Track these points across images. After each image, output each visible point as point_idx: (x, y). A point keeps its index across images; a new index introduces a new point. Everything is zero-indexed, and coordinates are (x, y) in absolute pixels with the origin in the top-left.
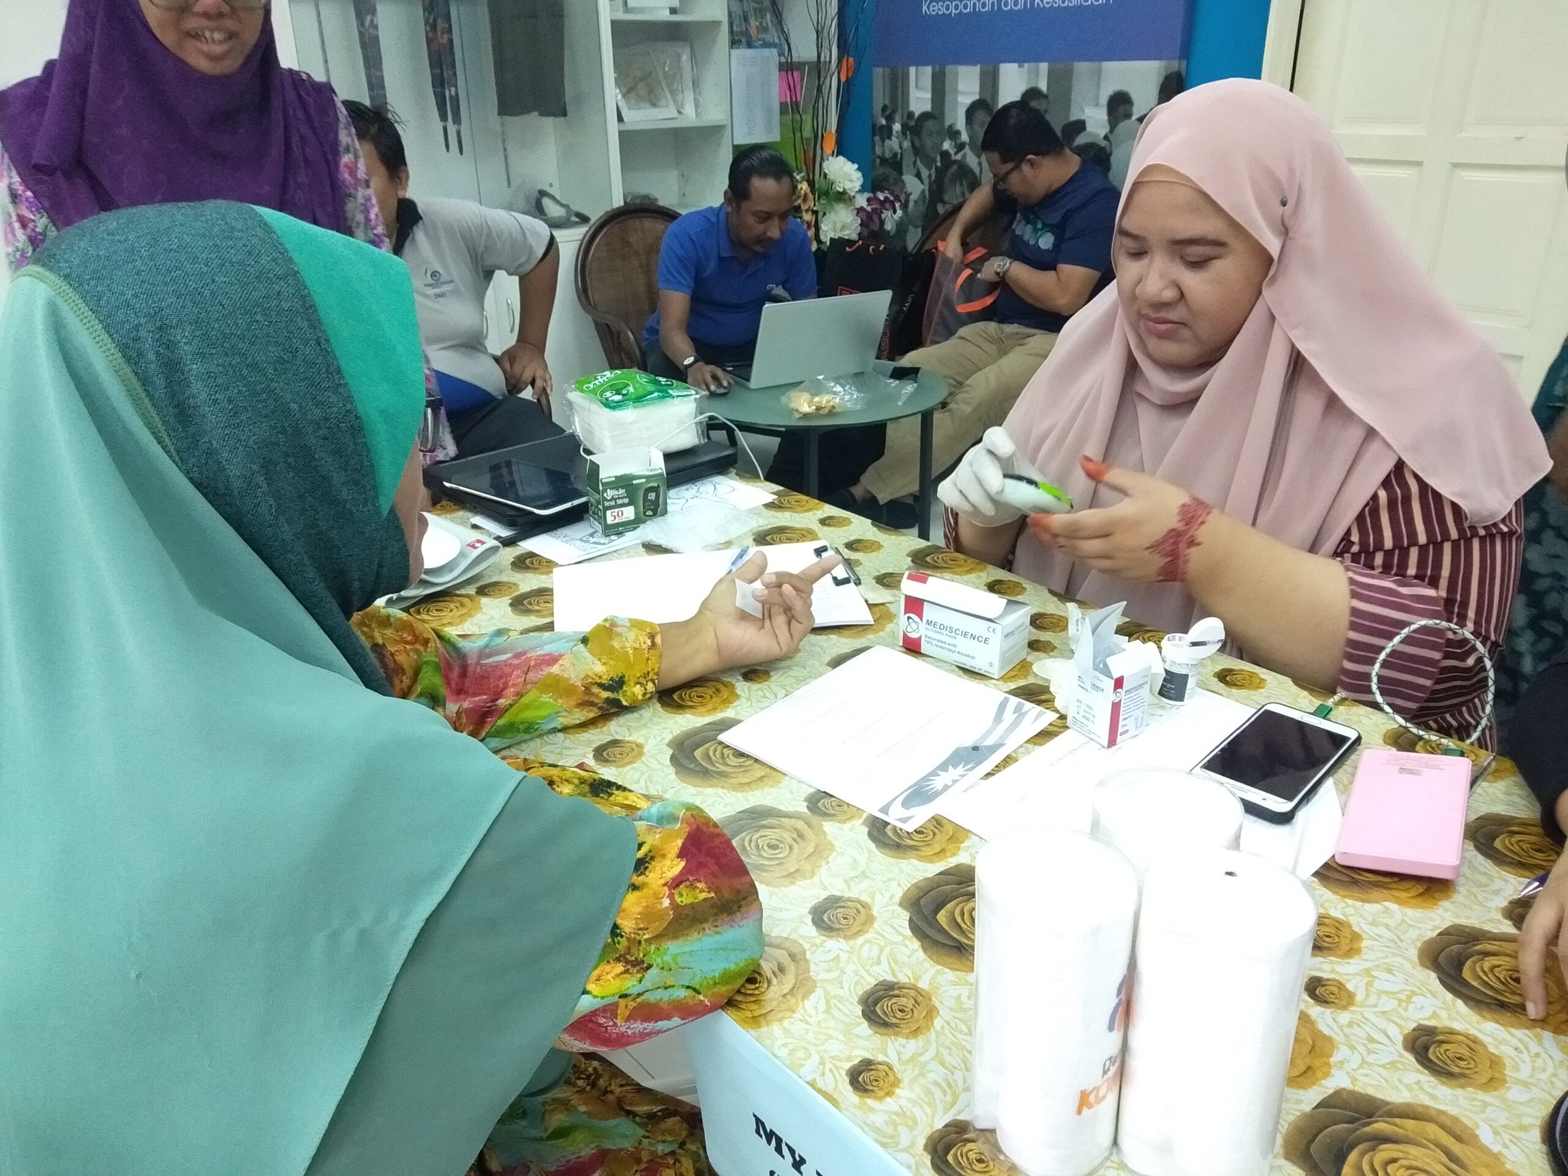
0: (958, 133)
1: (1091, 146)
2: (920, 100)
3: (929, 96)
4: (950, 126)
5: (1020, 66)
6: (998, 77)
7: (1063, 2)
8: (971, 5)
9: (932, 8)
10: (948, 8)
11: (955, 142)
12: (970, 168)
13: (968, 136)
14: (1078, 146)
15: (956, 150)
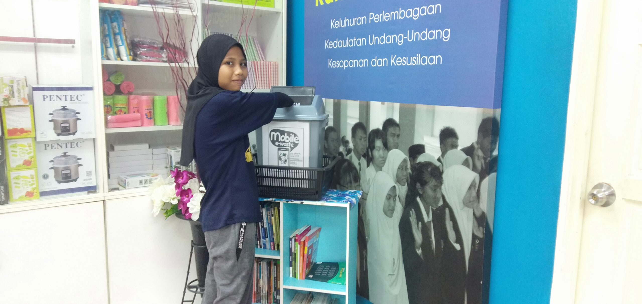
0: (348, 142)
1: (428, 164)
3: (332, 117)
4: (344, 138)
5: (382, 104)
6: (369, 110)
7: (409, 63)
8: (354, 63)
9: (333, 64)
10: (341, 64)
11: (346, 148)
12: (354, 165)
13: (353, 145)
14: (420, 163)
15: (346, 153)
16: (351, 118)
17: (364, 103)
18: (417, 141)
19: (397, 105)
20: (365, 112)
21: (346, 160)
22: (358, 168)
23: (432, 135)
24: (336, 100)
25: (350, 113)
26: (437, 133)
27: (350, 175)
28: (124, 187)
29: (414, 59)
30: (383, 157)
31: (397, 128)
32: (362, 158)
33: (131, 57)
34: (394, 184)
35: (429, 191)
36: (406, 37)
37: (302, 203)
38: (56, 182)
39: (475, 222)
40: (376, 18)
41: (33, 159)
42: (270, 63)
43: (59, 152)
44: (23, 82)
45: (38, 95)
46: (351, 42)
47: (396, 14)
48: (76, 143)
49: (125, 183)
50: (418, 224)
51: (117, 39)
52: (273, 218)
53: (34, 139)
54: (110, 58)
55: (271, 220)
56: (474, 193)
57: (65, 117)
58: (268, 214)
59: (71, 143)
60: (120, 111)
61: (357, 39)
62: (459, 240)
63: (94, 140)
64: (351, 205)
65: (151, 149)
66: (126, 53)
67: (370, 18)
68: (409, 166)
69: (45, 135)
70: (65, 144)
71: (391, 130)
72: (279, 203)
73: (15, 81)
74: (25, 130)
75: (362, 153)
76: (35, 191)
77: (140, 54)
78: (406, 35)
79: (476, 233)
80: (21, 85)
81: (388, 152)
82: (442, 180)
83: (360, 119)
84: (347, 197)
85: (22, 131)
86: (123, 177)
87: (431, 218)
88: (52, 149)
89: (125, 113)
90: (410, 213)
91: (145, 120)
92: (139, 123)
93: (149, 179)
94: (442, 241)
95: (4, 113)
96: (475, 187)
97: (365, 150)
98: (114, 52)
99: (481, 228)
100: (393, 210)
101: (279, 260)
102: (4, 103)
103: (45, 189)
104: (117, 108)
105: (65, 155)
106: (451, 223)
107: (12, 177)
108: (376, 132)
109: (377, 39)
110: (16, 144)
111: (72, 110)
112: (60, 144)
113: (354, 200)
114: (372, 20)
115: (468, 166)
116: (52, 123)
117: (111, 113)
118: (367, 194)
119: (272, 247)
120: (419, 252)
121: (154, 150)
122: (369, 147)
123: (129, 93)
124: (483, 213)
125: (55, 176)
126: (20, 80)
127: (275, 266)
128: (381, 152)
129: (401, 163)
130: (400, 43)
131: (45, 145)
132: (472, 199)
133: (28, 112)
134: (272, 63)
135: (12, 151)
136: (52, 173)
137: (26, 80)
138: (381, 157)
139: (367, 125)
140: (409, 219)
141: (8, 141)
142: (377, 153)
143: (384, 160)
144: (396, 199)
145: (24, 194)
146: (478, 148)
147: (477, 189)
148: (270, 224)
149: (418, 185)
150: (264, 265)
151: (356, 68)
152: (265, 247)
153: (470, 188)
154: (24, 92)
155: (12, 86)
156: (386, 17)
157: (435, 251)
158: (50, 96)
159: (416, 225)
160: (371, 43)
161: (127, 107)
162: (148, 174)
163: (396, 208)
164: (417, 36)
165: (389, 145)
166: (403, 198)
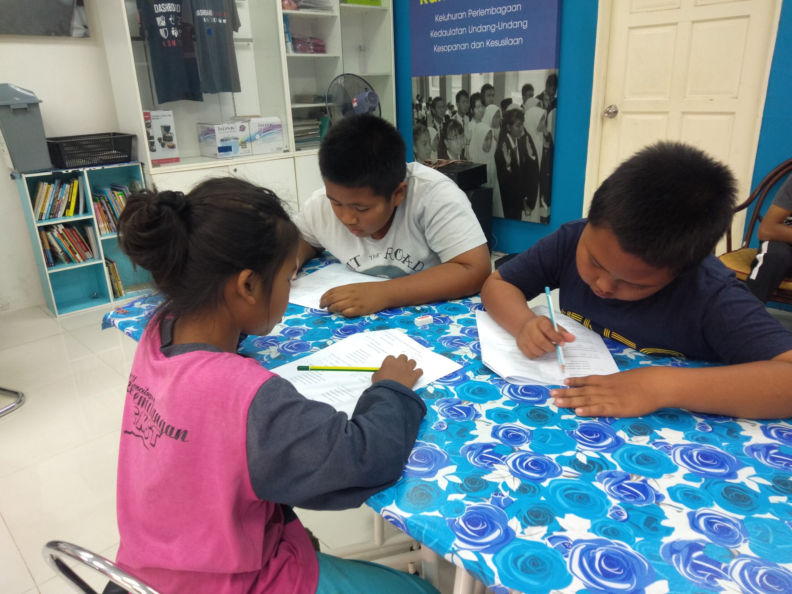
0: (453, 106)
1: (515, 110)
2: (434, 92)
3: (439, 90)
4: (449, 104)
5: (480, 74)
6: (470, 80)
7: (500, 44)
8: (457, 47)
9: (438, 49)
10: (446, 48)
11: (451, 111)
12: (459, 123)
13: (458, 108)
14: (509, 111)
15: (452, 114)
16: (455, 88)
17: (466, 75)
18: (506, 97)
19: (492, 74)
20: (467, 82)
22: (462, 123)
23: (517, 91)
24: (442, 77)
25: (454, 84)
26: (520, 88)
27: (455, 130)
29: (503, 41)
30: (482, 112)
31: (492, 90)
32: (465, 116)
33: (293, 51)
34: (490, 129)
35: (515, 127)
36: (497, 27)
39: (545, 140)
40: (474, 13)
46: (454, 31)
47: (489, 11)
50: (508, 151)
56: (544, 123)
61: (458, 28)
62: (535, 153)
67: (469, 14)
68: (501, 114)
71: (488, 92)
75: (465, 112)
77: (298, 48)
78: (497, 25)
79: (545, 146)
81: (486, 108)
82: (524, 119)
83: (462, 88)
87: (517, 145)
90: (502, 145)
96: (544, 119)
97: (468, 109)
99: (548, 143)
100: (490, 147)
106: (530, 144)
108: (476, 96)
109: (475, 29)
114: (471, 15)
115: (540, 106)
118: (470, 141)
120: (509, 169)
122: (471, 106)
124: (549, 133)
128: (480, 109)
129: (496, 113)
130: (493, 31)
132: (543, 126)
138: (480, 113)
140: (502, 150)
142: (477, 110)
143: (483, 114)
144: (492, 139)
146: (546, 94)
149: (508, 126)
151: (459, 51)
153: (541, 120)
156: (482, 13)
157: (519, 165)
160: (471, 31)
163: (492, 145)
164: (505, 25)
165: (487, 102)
166: (497, 137)
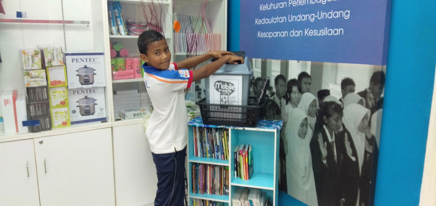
0: (271, 88)
2: (257, 72)
3: (260, 71)
4: (269, 85)
5: (298, 62)
6: (288, 66)
7: (318, 33)
8: (277, 34)
9: (261, 35)
10: (268, 35)
11: (271, 92)
12: (276, 104)
13: (276, 90)
14: (326, 102)
15: (271, 95)
16: (274, 71)
17: (285, 61)
18: (324, 87)
19: (309, 63)
20: (285, 67)
21: (271, 100)
22: (279, 105)
23: (336, 83)
24: (264, 60)
25: (273, 68)
26: (339, 82)
27: (273, 110)
28: (124, 118)
29: (323, 31)
30: (298, 98)
31: (309, 79)
32: (283, 99)
33: (126, 33)
34: (306, 116)
35: (333, 121)
36: (317, 16)
37: (244, 129)
38: (81, 115)
39: (367, 143)
40: (294, 3)
41: (66, 101)
42: (216, 34)
43: (82, 96)
44: (59, 50)
45: (69, 58)
46: (275, 20)
48: (93, 90)
49: (125, 116)
50: (324, 143)
51: (117, 21)
52: (223, 139)
53: (67, 87)
54: (113, 33)
55: (222, 140)
56: (366, 123)
57: (86, 73)
58: (220, 136)
59: (90, 90)
60: (120, 68)
61: (279, 17)
62: (355, 154)
63: (105, 88)
64: (277, 130)
65: (139, 93)
66: (124, 30)
67: (290, 3)
68: (318, 104)
69: (74, 85)
70: (86, 90)
71: (304, 80)
72: (228, 130)
73: (55, 50)
74: (62, 81)
75: (282, 95)
76: (68, 121)
77: (132, 30)
78: (316, 15)
79: (367, 150)
80: (59, 52)
81: (302, 94)
82: (343, 114)
83: (281, 72)
84: (274, 125)
85: (59, 82)
86: (123, 112)
87: (334, 139)
88: (78, 93)
89: (123, 70)
90: (318, 135)
91: (137, 74)
92: (133, 76)
93: (140, 113)
94: (342, 155)
95: (48, 71)
96: (367, 119)
97: (285, 93)
98: (115, 29)
99: (371, 146)
100: (305, 134)
101: (228, 167)
102: (48, 64)
103: (74, 120)
104: (118, 66)
105: (86, 98)
106: (349, 143)
107: (53, 113)
108: (293, 82)
109: (294, 18)
110: (55, 91)
111: (90, 68)
112: (83, 91)
113: (279, 127)
114: (291, 5)
115: (362, 104)
116: (78, 77)
117: (115, 70)
118: (286, 123)
119: (223, 158)
120: (325, 162)
121: (141, 94)
122: (288, 91)
123: (126, 56)
124: (373, 137)
125: (81, 111)
126: (57, 49)
127: (225, 171)
128: (297, 95)
129: (312, 102)
130: (312, 20)
131: (74, 91)
132: (364, 127)
133: (62, 70)
134: (217, 34)
135: (53, 96)
136: (78, 110)
137: (62, 49)
138: (297, 98)
139: (286, 76)
140: (318, 140)
141: (51, 89)
142: (294, 95)
143: (299, 100)
144: (307, 126)
145: (61, 123)
146: (370, 92)
147: (368, 120)
148: (221, 143)
149: (325, 117)
150: (217, 169)
151: (279, 38)
152: (218, 158)
153: (363, 119)
154: (60, 57)
155: (53, 53)
156: (301, 2)
157: (336, 161)
158: (77, 59)
159: (323, 144)
160: (290, 20)
161: (124, 65)
162: (139, 110)
163: (308, 132)
164: (325, 15)
165: (303, 90)
166: (313, 126)
